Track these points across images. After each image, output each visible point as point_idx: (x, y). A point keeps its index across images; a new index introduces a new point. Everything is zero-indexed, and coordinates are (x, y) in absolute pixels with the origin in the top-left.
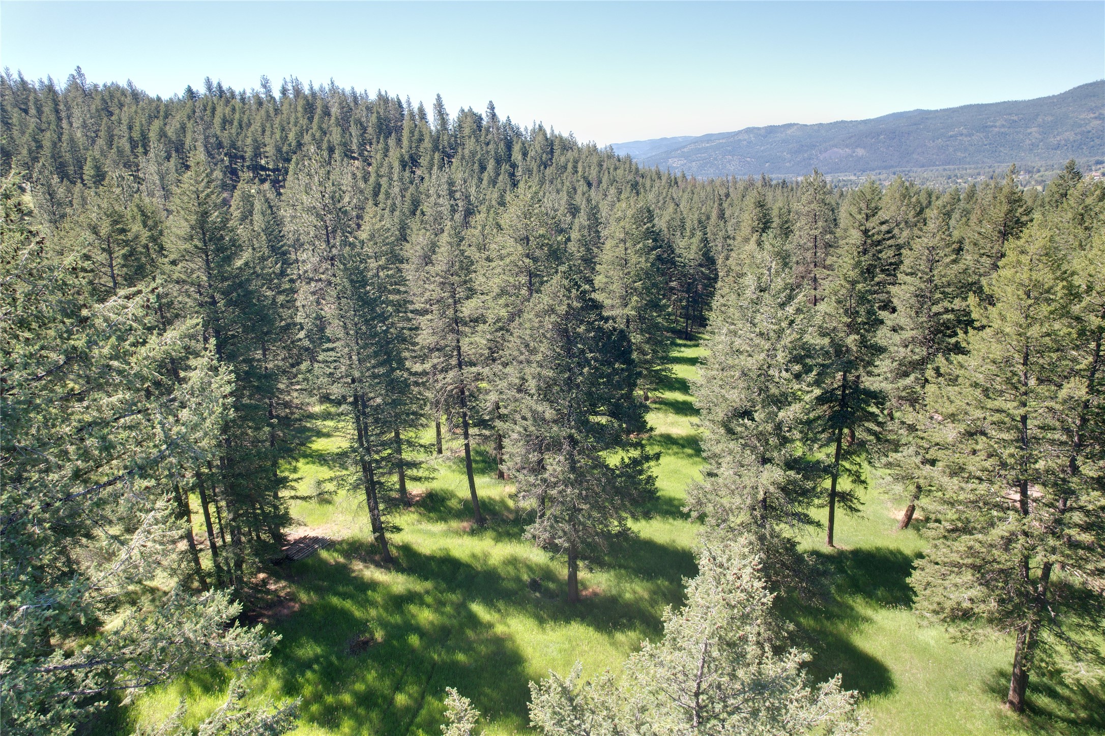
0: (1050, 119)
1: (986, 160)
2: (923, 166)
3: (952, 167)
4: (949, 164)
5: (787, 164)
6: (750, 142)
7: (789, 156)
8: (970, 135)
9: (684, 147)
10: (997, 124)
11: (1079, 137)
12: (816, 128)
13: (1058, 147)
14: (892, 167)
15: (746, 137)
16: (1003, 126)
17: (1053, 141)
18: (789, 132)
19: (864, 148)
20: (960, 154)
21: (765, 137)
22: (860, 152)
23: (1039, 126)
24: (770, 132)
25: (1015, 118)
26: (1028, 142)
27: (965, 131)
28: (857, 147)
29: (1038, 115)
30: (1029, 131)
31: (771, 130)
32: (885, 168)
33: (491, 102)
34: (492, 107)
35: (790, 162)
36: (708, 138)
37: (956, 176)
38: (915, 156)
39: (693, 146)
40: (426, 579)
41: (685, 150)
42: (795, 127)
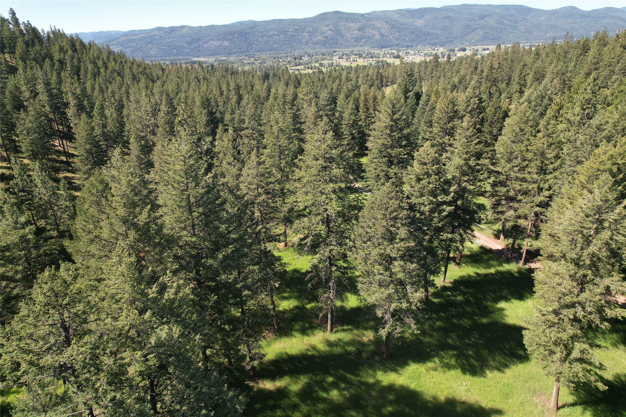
0: (311, 29)
1: (288, 49)
2: (259, 52)
3: (273, 52)
4: (271, 50)
5: (186, 50)
6: (161, 37)
7: (186, 45)
8: (278, 35)
9: (119, 38)
10: (290, 30)
11: (324, 39)
12: (198, 29)
13: (316, 43)
14: (244, 52)
15: (158, 33)
16: (292, 31)
17: (315, 40)
18: (184, 31)
19: (228, 41)
20: (276, 46)
21: (170, 33)
22: (226, 43)
23: (307, 32)
24: (173, 31)
25: (297, 27)
26: (304, 40)
27: (276, 33)
28: (224, 40)
29: (306, 27)
30: (304, 34)
31: (173, 29)
32: (241, 52)
35: (187, 49)
36: (133, 33)
37: (278, 57)
38: (254, 46)
39: (124, 38)
41: (120, 40)
42: (187, 28)
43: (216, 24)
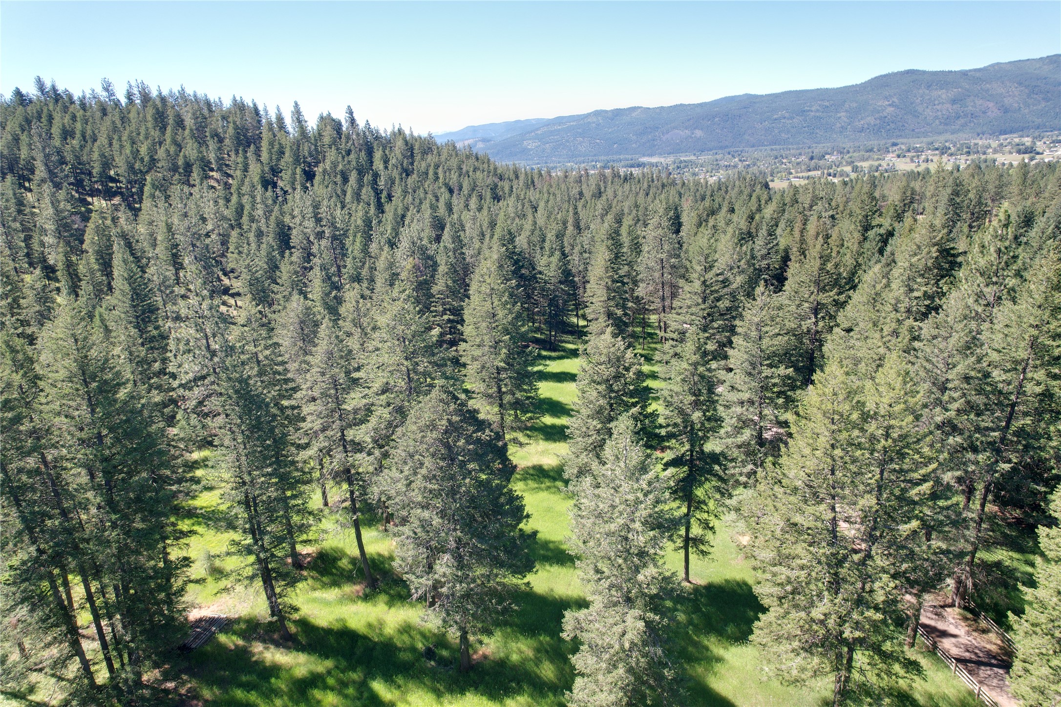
0: (854, 105)
1: (805, 141)
2: (753, 146)
3: (778, 147)
4: (775, 144)
5: (634, 145)
6: (598, 125)
7: (635, 137)
8: (792, 118)
9: (537, 129)
10: (813, 109)
11: (878, 122)
12: (658, 111)
13: (862, 130)
14: (727, 147)
15: (595, 120)
16: (818, 111)
17: (859, 124)
18: (634, 115)
19: (702, 129)
20: (784, 136)
21: (612, 119)
22: (699, 133)
23: (846, 111)
24: (617, 115)
25: (827, 104)
26: (838, 125)
27: (787, 115)
28: (695, 129)
29: (845, 101)
30: (839, 115)
31: (618, 113)
32: (721, 148)
33: (349, 107)
34: (351, 113)
35: (636, 143)
36: (560, 120)
37: (781, 156)
38: (746, 137)
39: (546, 129)
40: (327, 657)
41: (539, 132)
42: (639, 110)
43: (686, 102)
